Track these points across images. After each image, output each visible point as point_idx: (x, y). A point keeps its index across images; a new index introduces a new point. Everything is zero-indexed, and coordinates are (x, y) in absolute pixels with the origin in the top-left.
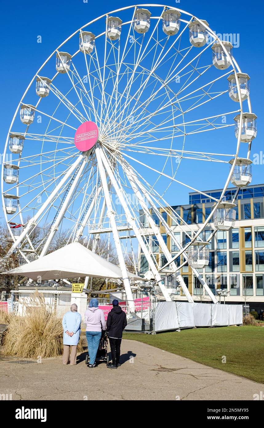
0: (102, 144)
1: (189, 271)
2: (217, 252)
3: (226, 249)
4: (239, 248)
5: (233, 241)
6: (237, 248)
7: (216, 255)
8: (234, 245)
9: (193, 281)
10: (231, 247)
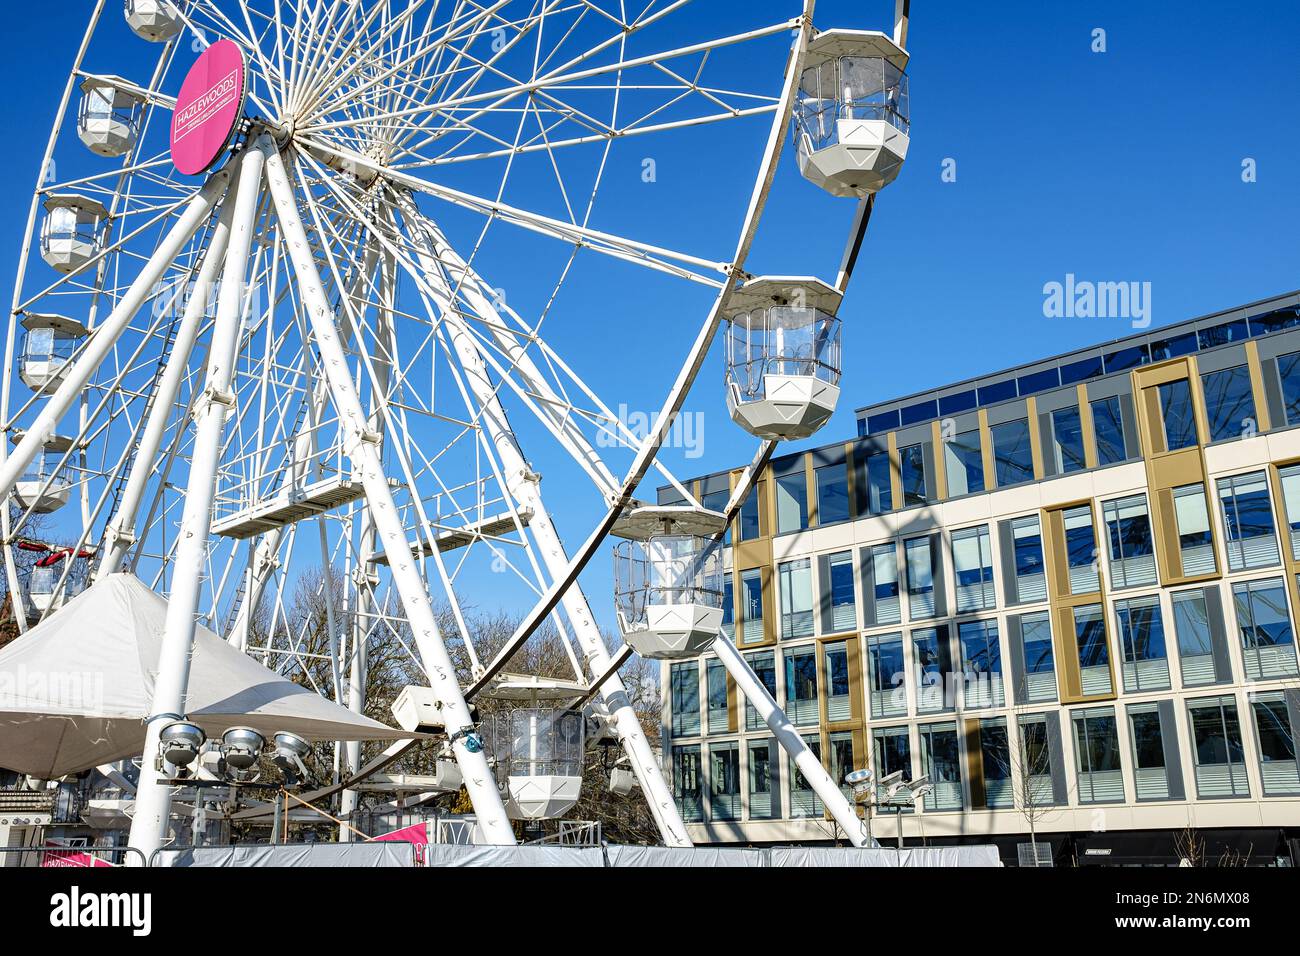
0: (296, 144)
1: (854, 716)
2: (959, 624)
3: (995, 608)
4: (1046, 600)
5: (1018, 570)
6: (1040, 598)
7: (957, 640)
8: (1027, 587)
9: (870, 754)
10: (1012, 598)
